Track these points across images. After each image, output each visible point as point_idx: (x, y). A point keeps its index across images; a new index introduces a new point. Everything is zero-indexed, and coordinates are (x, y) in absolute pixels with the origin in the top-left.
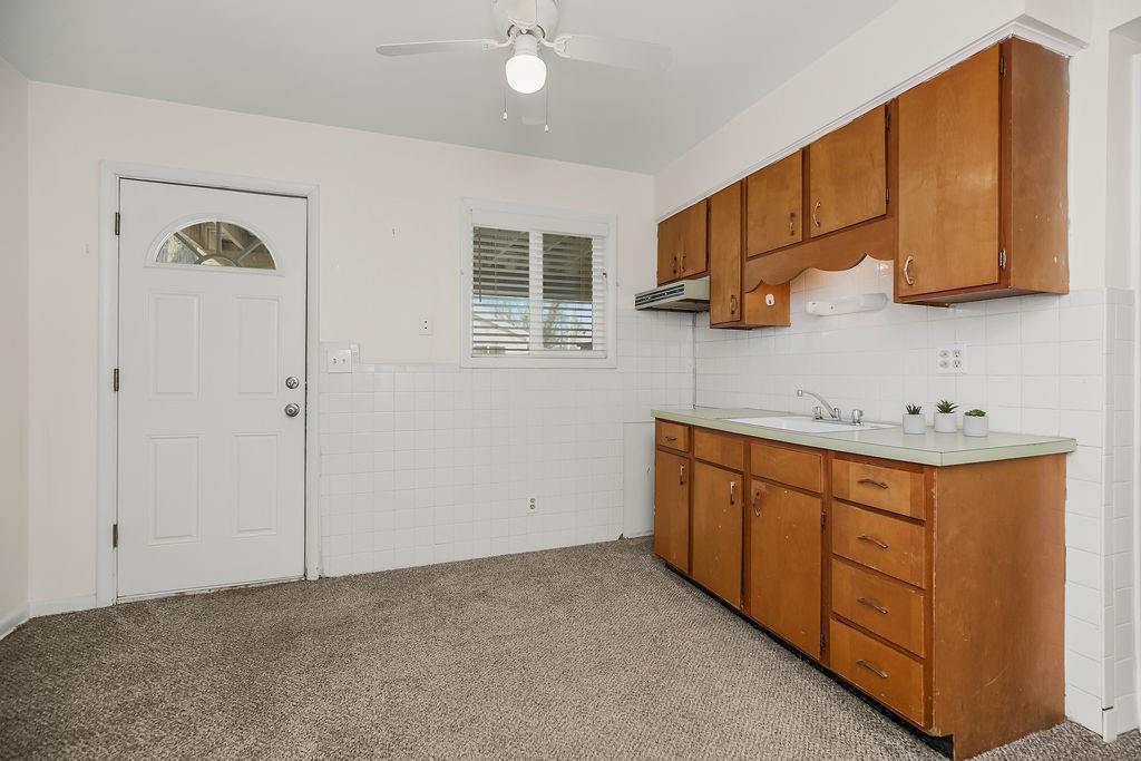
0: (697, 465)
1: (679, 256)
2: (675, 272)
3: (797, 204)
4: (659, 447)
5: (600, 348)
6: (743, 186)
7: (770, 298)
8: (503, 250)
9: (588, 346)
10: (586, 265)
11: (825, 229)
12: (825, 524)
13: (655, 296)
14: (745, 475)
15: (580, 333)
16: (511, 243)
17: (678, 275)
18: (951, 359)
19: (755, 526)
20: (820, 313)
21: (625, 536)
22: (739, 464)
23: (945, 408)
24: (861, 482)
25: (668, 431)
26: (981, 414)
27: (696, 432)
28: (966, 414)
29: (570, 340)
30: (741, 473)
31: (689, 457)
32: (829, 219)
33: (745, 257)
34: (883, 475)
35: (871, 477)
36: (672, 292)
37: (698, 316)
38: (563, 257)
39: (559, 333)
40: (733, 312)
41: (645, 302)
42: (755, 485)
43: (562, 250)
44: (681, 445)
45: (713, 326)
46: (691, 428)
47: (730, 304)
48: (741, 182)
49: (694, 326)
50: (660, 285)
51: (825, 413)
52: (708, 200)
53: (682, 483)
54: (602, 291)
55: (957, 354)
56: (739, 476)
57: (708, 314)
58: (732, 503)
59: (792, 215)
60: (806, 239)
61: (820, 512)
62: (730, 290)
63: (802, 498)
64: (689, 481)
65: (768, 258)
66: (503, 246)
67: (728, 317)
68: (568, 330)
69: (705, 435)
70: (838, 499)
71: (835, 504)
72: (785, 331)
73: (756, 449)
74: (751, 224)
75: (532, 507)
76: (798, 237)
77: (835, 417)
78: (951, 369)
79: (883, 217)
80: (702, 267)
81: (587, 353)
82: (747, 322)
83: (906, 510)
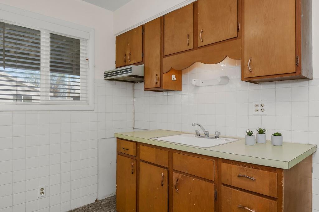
0: (141, 163)
1: (128, 53)
2: (125, 61)
3: (191, 30)
4: (119, 153)
5: (85, 99)
6: (162, 20)
7: (174, 77)
8: (27, 44)
9: (77, 98)
10: (76, 58)
11: (205, 43)
12: (217, 197)
13: (115, 73)
14: (170, 170)
15: (72, 91)
16: (31, 40)
17: (127, 63)
18: (259, 108)
19: (176, 197)
20: (197, 85)
21: (99, 199)
22: (165, 163)
23: (261, 132)
24: (240, 176)
25: (124, 145)
26: (280, 135)
27: (141, 146)
28: (273, 135)
29: (67, 95)
30: (167, 168)
31: (136, 159)
32: (207, 38)
33: (163, 55)
34: (252, 172)
35: (244, 174)
36: (125, 71)
37: (136, 85)
38: (62, 52)
39: (62, 91)
40: (157, 83)
41: (110, 77)
42: (175, 176)
43: (62, 48)
44: (132, 152)
45: (146, 89)
46: (137, 144)
47: (155, 79)
48: (161, 18)
49: (133, 89)
50: (117, 68)
51: (202, 133)
52: (143, 26)
53: (132, 173)
54: (86, 68)
55: (262, 105)
56: (166, 171)
57: (143, 83)
58: (162, 185)
59: (188, 36)
60: (195, 47)
61: (214, 191)
62: (155, 72)
63: (203, 183)
64: (136, 171)
65: (176, 56)
66: (27, 41)
67: (154, 85)
68: (66, 89)
69: (146, 148)
70: (224, 185)
71: (223, 187)
72: (180, 93)
73: (175, 156)
74: (166, 39)
75: (42, 193)
76: (191, 46)
77: (207, 135)
78: (260, 112)
79: (236, 38)
80: (140, 60)
81: (77, 102)
82: (164, 88)
83: (266, 192)
